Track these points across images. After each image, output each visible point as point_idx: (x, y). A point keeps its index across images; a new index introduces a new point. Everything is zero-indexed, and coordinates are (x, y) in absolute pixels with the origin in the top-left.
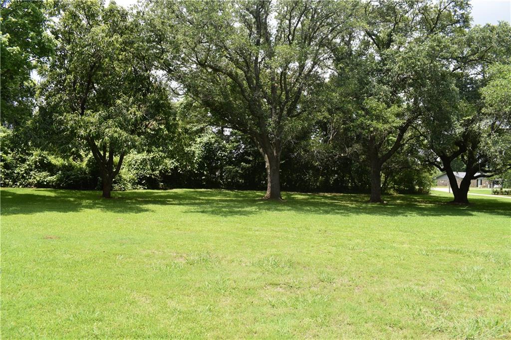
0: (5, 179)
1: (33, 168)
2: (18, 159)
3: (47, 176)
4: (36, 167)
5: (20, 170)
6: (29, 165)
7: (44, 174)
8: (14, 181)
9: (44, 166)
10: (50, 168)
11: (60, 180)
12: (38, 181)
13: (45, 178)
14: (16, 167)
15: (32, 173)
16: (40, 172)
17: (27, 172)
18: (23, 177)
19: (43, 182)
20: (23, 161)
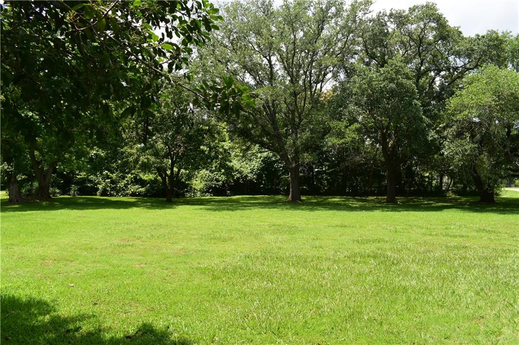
0: (111, 191)
1: (130, 183)
2: (120, 177)
3: (139, 188)
4: (132, 182)
5: (121, 184)
6: (127, 181)
7: (137, 186)
8: (118, 193)
9: (137, 181)
10: (142, 183)
11: (147, 191)
12: (132, 192)
13: (137, 190)
14: (119, 182)
15: (129, 186)
16: (134, 185)
17: (126, 186)
18: (124, 190)
19: (136, 192)
20: (123, 178)
